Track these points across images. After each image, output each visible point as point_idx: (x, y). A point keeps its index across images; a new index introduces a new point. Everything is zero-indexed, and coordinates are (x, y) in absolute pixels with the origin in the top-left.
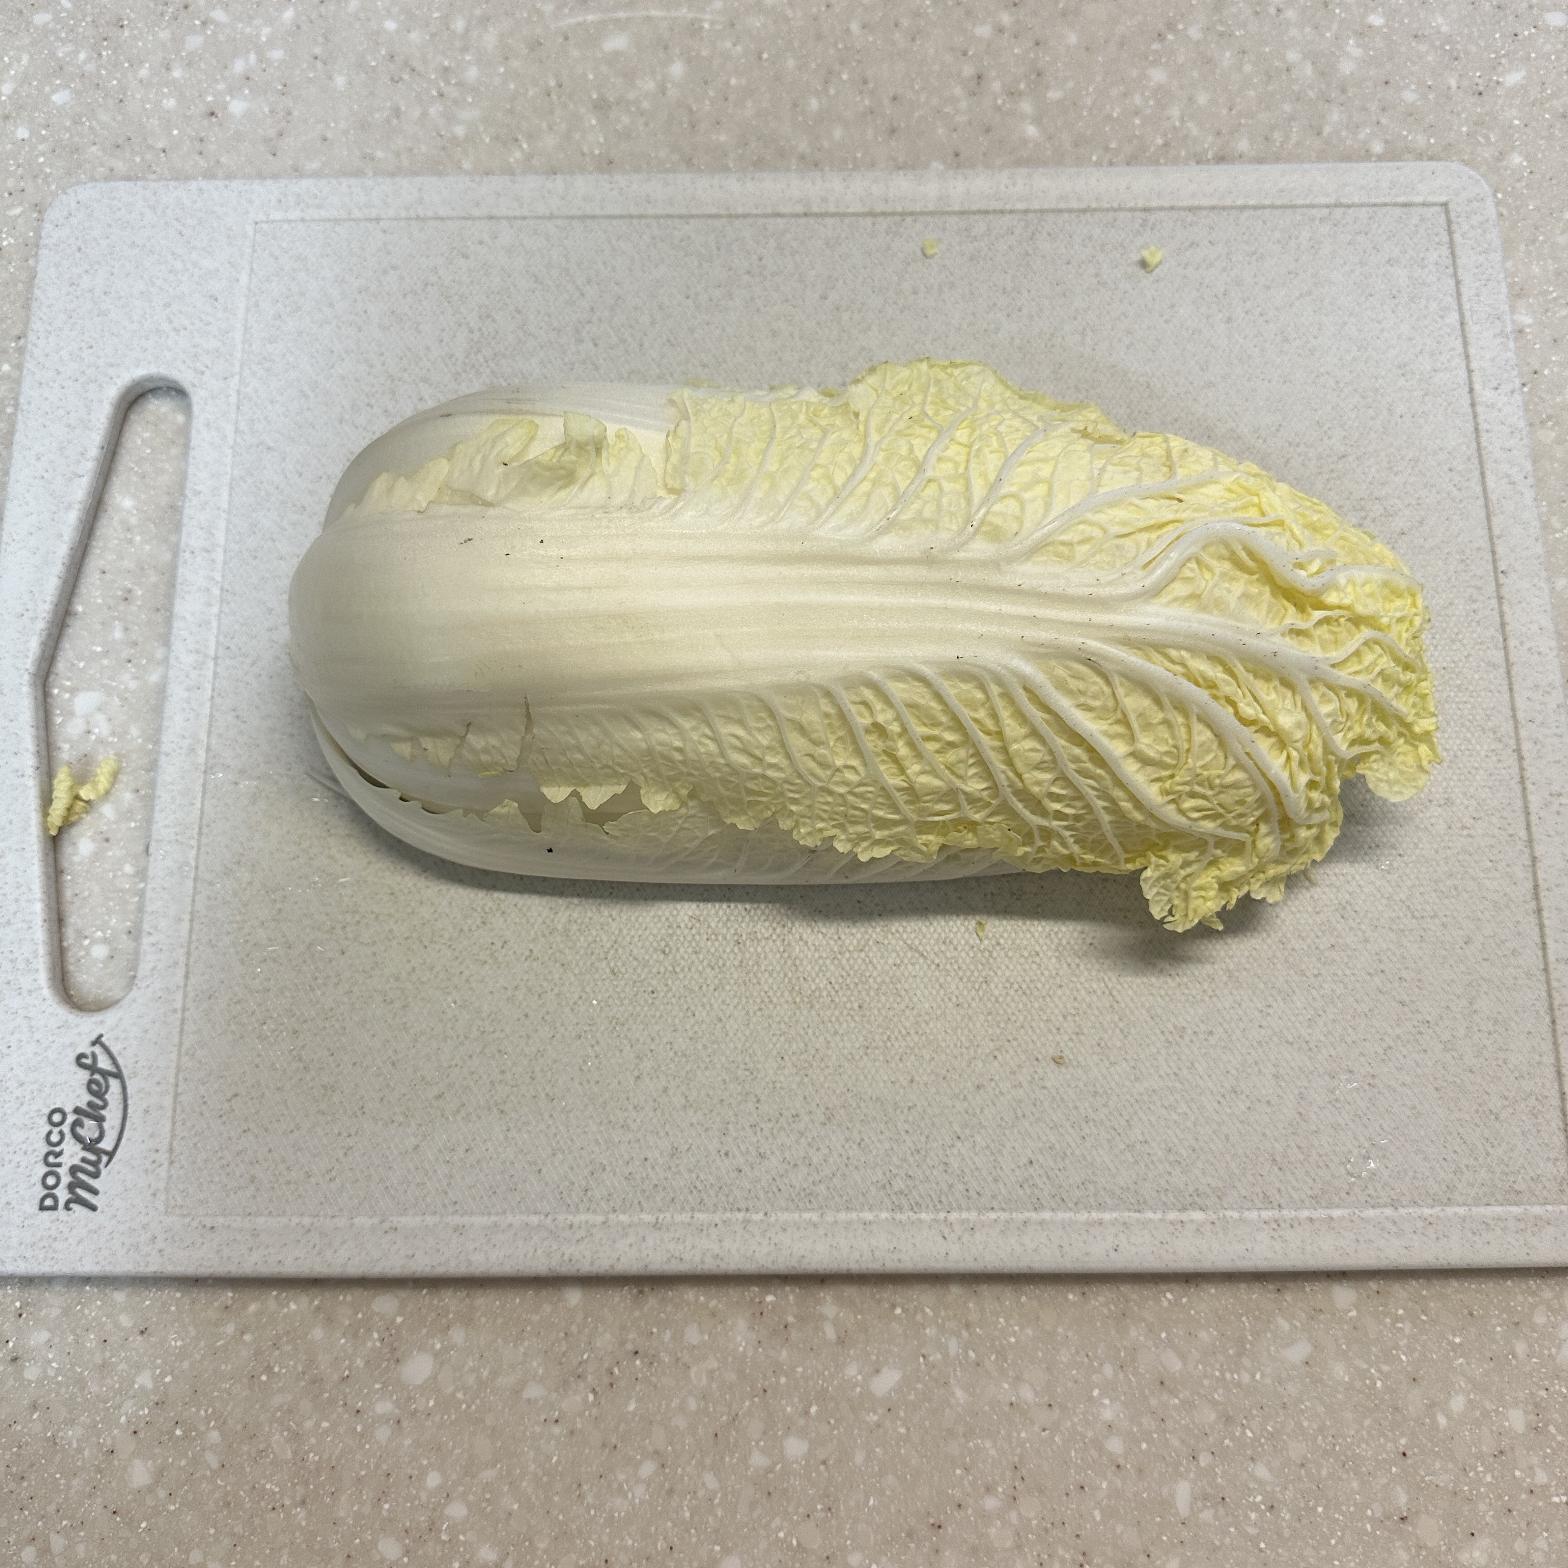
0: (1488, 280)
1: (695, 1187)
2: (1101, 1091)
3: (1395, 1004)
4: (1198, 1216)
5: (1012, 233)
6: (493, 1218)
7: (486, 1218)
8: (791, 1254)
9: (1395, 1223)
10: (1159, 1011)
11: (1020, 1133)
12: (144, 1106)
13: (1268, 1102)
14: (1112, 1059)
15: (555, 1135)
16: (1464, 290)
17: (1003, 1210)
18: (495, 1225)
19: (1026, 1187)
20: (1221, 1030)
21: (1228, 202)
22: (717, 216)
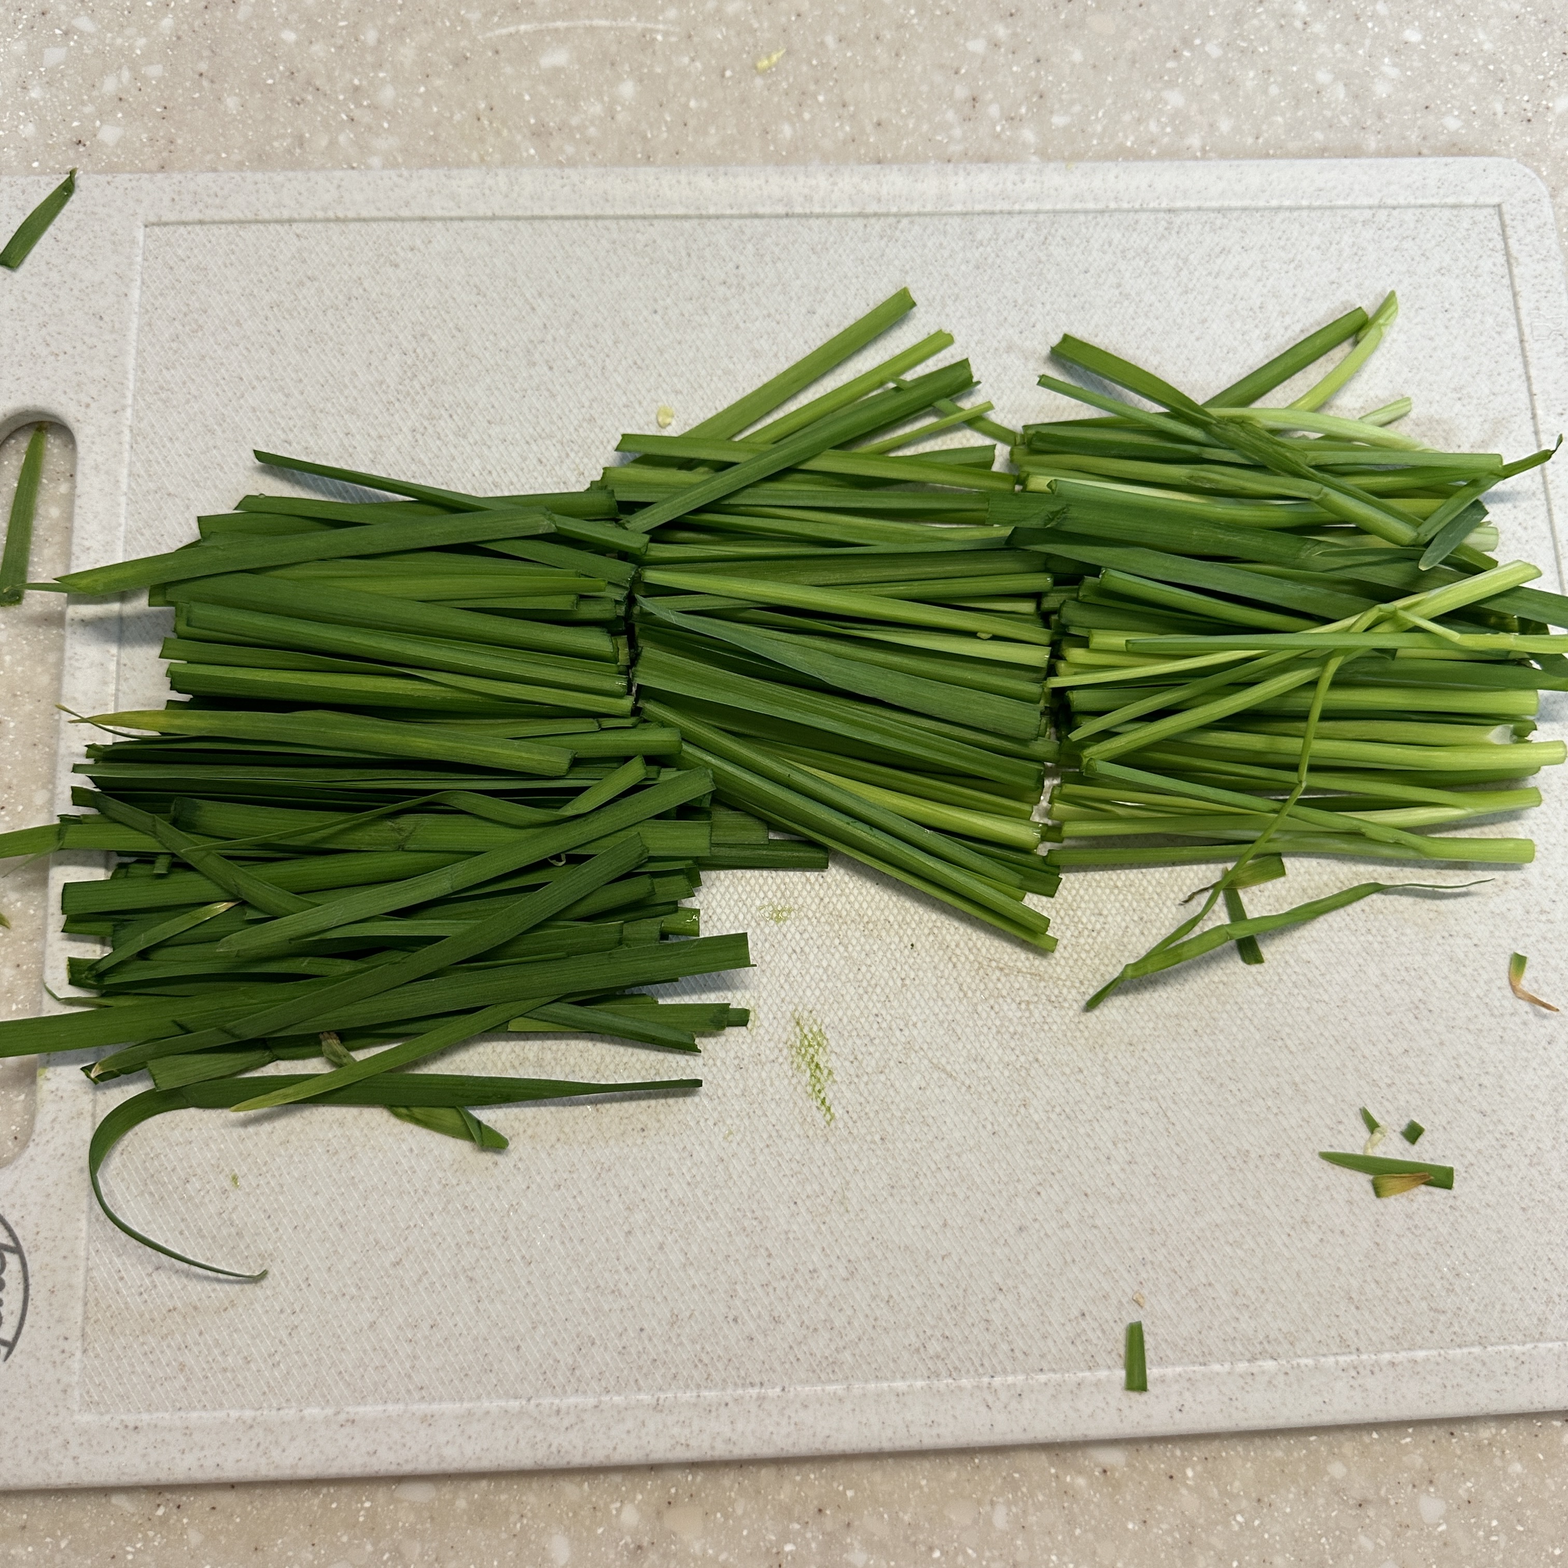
0: (1548, 292)
1: (701, 1361)
2: (1158, 1228)
3: (1474, 1114)
4: (1269, 1365)
5: (1023, 237)
6: (466, 1405)
7: (458, 1405)
8: (814, 1435)
9: (1484, 1364)
10: (1219, 1132)
11: (1069, 1281)
12: (49, 1286)
13: (1342, 1232)
14: (1170, 1191)
15: (535, 1305)
16: (1522, 303)
17: (1054, 1371)
18: (470, 1413)
19: (1078, 1342)
20: (1287, 1151)
21: (1261, 203)
22: (686, 217)
